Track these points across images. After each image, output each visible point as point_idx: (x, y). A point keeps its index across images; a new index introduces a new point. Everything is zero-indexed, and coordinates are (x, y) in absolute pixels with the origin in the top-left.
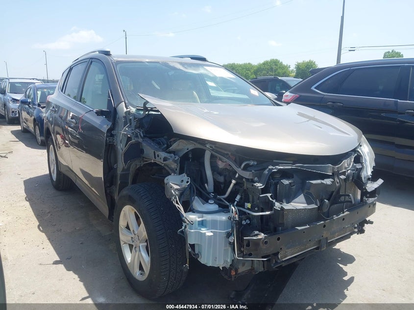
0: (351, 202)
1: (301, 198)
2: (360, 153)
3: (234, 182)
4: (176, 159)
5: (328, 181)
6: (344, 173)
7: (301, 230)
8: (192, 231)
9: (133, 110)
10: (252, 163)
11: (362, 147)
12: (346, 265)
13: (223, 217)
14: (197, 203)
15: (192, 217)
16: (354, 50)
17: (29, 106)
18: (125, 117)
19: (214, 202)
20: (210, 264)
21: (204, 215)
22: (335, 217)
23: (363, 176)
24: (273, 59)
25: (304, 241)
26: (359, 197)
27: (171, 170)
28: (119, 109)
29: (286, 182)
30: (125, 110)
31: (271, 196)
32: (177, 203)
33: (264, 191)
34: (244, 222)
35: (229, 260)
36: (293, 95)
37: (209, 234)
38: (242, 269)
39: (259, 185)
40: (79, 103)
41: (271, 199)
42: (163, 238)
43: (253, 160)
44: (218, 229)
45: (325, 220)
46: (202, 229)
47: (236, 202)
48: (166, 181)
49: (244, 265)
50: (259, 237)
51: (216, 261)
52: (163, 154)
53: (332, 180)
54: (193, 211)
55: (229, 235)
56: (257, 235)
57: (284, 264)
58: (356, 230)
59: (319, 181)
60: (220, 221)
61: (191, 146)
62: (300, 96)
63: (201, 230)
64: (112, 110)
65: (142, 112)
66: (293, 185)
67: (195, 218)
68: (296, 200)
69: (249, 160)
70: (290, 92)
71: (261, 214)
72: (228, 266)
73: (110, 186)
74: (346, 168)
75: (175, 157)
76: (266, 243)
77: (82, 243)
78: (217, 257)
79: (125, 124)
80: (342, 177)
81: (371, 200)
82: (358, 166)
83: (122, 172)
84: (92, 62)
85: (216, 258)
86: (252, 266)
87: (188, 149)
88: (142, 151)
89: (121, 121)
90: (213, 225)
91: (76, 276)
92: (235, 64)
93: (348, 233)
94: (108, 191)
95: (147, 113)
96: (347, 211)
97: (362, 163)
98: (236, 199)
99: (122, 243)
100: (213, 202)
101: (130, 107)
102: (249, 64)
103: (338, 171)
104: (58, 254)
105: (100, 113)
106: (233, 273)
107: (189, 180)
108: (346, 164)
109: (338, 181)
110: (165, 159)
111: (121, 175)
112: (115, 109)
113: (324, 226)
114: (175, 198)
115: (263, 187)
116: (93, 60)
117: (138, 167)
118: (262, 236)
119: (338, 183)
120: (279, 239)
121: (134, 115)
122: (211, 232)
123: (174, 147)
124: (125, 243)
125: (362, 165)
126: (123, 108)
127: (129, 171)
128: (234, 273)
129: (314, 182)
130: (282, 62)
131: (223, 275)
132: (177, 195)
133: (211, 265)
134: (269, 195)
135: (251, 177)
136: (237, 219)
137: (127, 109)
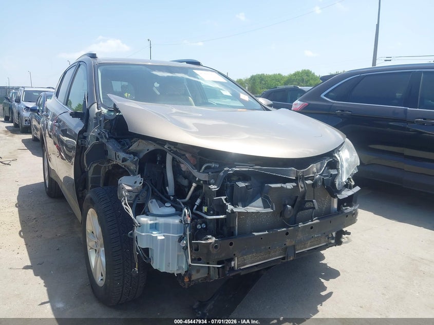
0: (314, 208)
1: (259, 202)
2: (337, 159)
3: (194, 185)
4: (134, 160)
5: (289, 186)
6: (312, 178)
7: (257, 236)
8: (143, 234)
9: (104, 111)
10: (213, 165)
11: (340, 152)
12: (327, 280)
13: (176, 221)
14: (153, 206)
15: (144, 219)
16: (390, 60)
17: (38, 114)
18: (96, 118)
19: (172, 205)
20: (163, 269)
21: (157, 218)
22: (301, 225)
23: (337, 183)
24: (305, 70)
25: (263, 248)
26: (336, 206)
27: (130, 171)
28: (91, 110)
29: (241, 184)
30: (97, 111)
31: (225, 199)
32: (125, 204)
33: (219, 193)
34: (199, 227)
35: (184, 267)
36: (302, 103)
37: (160, 237)
38: (195, 276)
39: (214, 188)
40: (65, 107)
41: (225, 202)
42: (117, 241)
43: (216, 163)
44: (171, 232)
45: (287, 227)
46: (154, 232)
47: (196, 206)
48: (119, 182)
49: (198, 271)
50: (209, 241)
51: (169, 266)
52: (122, 155)
53: (295, 184)
54: (147, 213)
55: (181, 239)
56: (207, 239)
57: (243, 273)
58: (333, 241)
59: (279, 185)
60: (173, 224)
61: (152, 147)
62: (309, 104)
63: (152, 233)
64: (85, 112)
65: (112, 114)
66: (250, 188)
67: (147, 221)
68: (254, 204)
69: (211, 162)
70: (300, 100)
71: (215, 217)
72: (183, 273)
73: (83, 190)
74: (314, 173)
75: (134, 158)
76: (216, 247)
77: (58, 249)
78: (170, 262)
79: (96, 124)
80: (309, 182)
81: (349, 209)
82: (333, 172)
83: (92, 175)
84: (80, 65)
85: (169, 264)
86: (208, 274)
87: (148, 150)
88: (106, 152)
89: (92, 122)
90: (166, 228)
91: (42, 282)
92: (264, 74)
93: (323, 244)
94: (80, 195)
95: (117, 114)
96: (316, 219)
97: (338, 169)
98: (196, 203)
99: (88, 248)
100: (170, 205)
101: (102, 108)
102: (279, 74)
103: (303, 176)
104: (31, 259)
105: (75, 115)
106: (186, 280)
107: (142, 181)
108: (315, 169)
109: (303, 186)
110: (124, 160)
111: (91, 178)
112: (88, 110)
113: (287, 234)
114: (125, 199)
115: (217, 189)
116: (81, 63)
117: (107, 170)
118: (212, 240)
119: (302, 188)
120: (231, 244)
121: (104, 116)
122: (164, 236)
123: (134, 147)
124: (91, 248)
125: (338, 171)
126: (95, 109)
127: (100, 174)
128: (188, 280)
129: (273, 186)
130: (314, 73)
131: (180, 282)
132: (127, 196)
133: (164, 271)
134: (223, 198)
135: (207, 179)
136: (189, 222)
137: (98, 110)
